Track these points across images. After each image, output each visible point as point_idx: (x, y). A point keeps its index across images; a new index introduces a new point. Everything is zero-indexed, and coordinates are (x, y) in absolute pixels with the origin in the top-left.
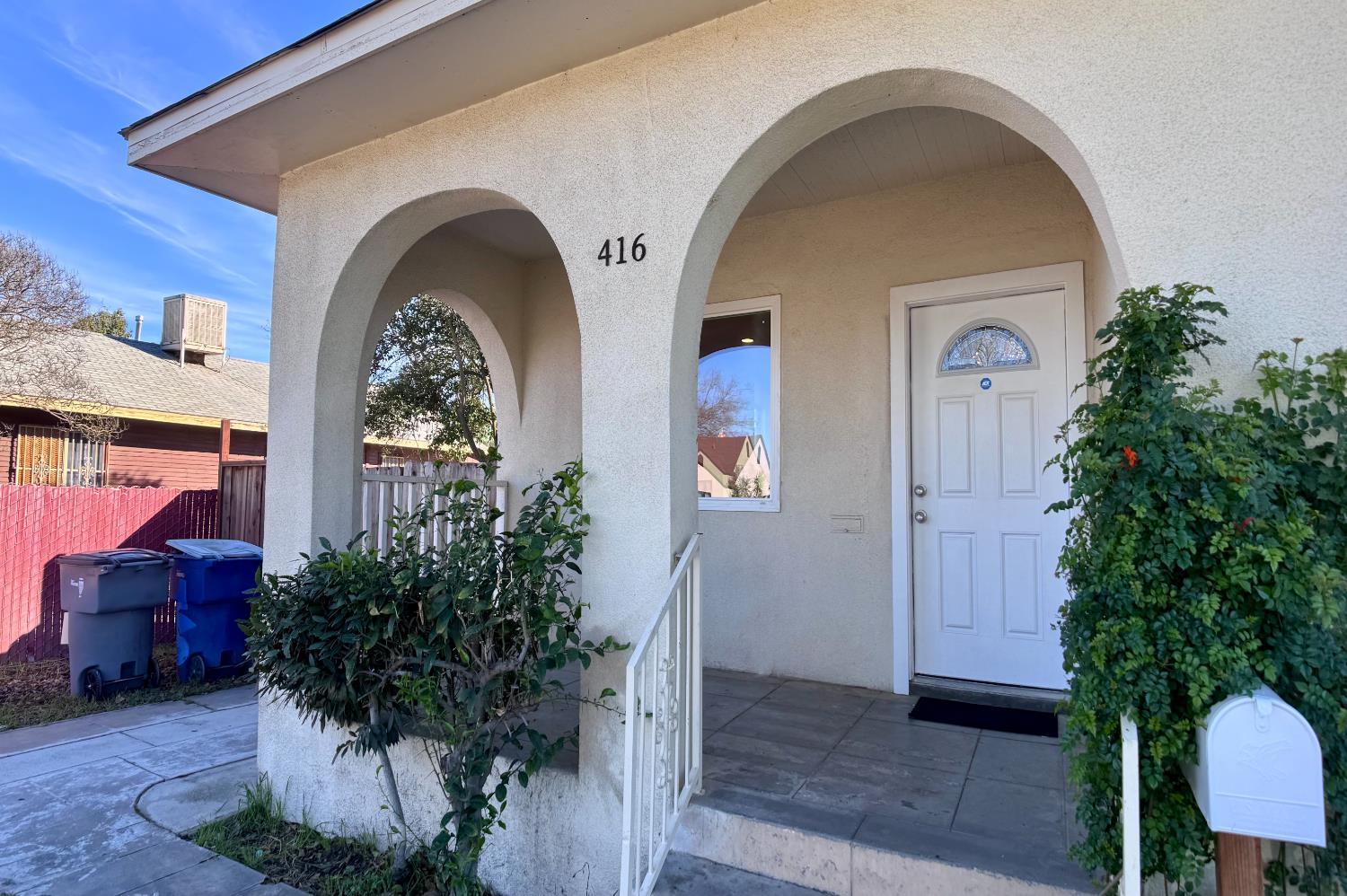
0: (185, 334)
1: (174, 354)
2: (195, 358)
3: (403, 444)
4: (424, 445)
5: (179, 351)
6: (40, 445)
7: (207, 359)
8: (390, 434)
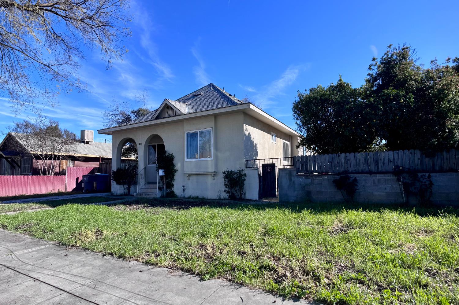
0: (86, 138)
1: (83, 142)
2: (88, 142)
3: (130, 159)
4: (134, 159)
5: (84, 141)
6: (64, 161)
7: (90, 143)
8: (127, 157)
